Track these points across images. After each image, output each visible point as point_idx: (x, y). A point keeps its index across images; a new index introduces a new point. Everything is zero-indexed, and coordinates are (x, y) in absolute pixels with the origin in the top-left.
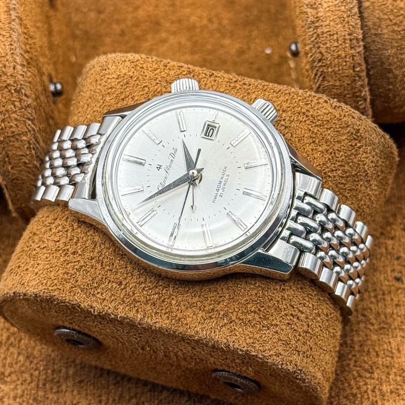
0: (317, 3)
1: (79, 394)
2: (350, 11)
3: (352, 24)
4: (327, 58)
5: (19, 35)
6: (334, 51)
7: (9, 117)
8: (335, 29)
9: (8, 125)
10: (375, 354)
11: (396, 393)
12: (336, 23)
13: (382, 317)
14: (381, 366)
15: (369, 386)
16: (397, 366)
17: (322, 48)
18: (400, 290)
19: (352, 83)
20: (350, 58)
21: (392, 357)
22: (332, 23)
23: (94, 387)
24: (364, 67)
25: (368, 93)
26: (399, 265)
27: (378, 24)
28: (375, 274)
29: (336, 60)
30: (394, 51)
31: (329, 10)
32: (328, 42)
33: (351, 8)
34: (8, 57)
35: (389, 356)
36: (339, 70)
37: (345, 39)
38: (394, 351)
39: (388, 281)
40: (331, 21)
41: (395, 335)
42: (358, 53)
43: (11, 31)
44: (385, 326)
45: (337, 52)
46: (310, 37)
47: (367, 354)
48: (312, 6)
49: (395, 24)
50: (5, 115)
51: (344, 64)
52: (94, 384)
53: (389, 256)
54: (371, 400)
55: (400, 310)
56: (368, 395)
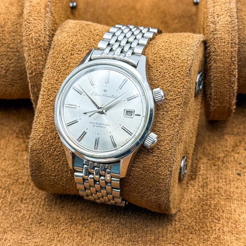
0: (216, 22)
1: (61, 213)
2: (233, 28)
3: (234, 35)
4: (218, 51)
6: (222, 48)
7: (39, 63)
8: (224, 37)
9: (38, 67)
10: (222, 211)
11: (231, 232)
12: (225, 33)
13: (228, 193)
14: (225, 218)
15: (217, 227)
16: (233, 219)
17: (216, 45)
18: (239, 180)
19: (229, 66)
20: (230, 53)
21: (231, 214)
22: (223, 33)
23: (69, 211)
24: (237, 59)
25: (237, 73)
26: (240, 167)
28: (227, 170)
29: (223, 53)
31: (222, 26)
32: (220, 43)
33: (234, 26)
34: (42, 32)
35: (229, 213)
36: (223, 58)
37: (229, 42)
38: (232, 211)
39: (233, 175)
40: (222, 32)
41: (234, 203)
42: (235, 50)
43: (45, 18)
44: (229, 198)
45: (223, 49)
46: (210, 39)
47: (218, 211)
48: (213, 22)
50: (37, 62)
51: (227, 55)
52: (69, 209)
53: (235, 162)
54: (217, 234)
55: (238, 190)
56: (216, 232)
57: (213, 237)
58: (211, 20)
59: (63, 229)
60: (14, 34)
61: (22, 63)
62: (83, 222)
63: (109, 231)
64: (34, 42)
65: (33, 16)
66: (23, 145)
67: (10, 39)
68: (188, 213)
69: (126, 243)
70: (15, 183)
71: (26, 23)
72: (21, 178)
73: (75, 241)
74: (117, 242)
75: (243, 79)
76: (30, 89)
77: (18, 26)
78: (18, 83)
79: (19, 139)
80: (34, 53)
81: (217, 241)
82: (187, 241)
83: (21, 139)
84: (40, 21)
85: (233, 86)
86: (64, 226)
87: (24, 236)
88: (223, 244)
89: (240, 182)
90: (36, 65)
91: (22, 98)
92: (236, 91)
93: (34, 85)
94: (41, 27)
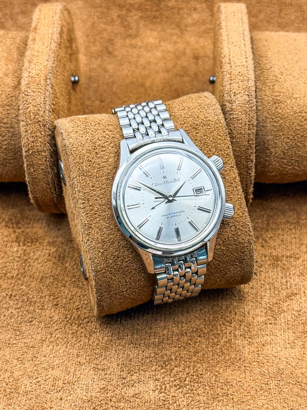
0: (233, 101)
1: (55, 312)
2: (251, 108)
3: (252, 115)
5: (50, 93)
6: (238, 130)
7: (37, 140)
8: (241, 117)
12: (242, 114)
14: (237, 321)
16: (246, 321)
19: (246, 150)
20: (247, 135)
21: (244, 316)
22: (240, 113)
24: (254, 142)
25: (254, 158)
26: (256, 265)
27: (265, 120)
29: (239, 135)
30: (272, 137)
31: (239, 106)
32: (236, 124)
33: (252, 106)
36: (240, 141)
37: (246, 124)
38: (246, 313)
42: (252, 133)
45: (240, 130)
48: (229, 101)
49: (275, 122)
57: (223, 341)
58: (227, 99)
59: (57, 329)
60: (8, 108)
61: (16, 140)
62: (79, 322)
63: (108, 332)
64: (32, 117)
65: (32, 87)
66: (12, 236)
67: (4, 113)
68: (197, 315)
69: (127, 346)
70: (3, 278)
71: (23, 95)
72: (9, 272)
73: (70, 342)
74: (117, 344)
75: (262, 166)
76: (26, 169)
77: (14, 99)
78: (10, 163)
79: (9, 228)
80: (31, 129)
81: (227, 345)
82: (195, 345)
83: (11, 228)
84: (39, 94)
85: (250, 172)
86: (58, 326)
87: (13, 336)
88: (234, 348)
89: (255, 281)
90: (33, 142)
91: (14, 181)
92: (253, 178)
93: (31, 165)
94: (40, 100)
